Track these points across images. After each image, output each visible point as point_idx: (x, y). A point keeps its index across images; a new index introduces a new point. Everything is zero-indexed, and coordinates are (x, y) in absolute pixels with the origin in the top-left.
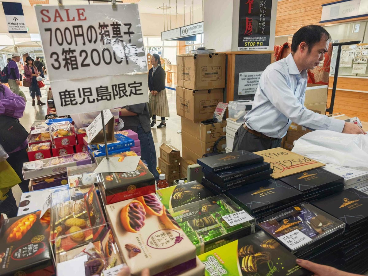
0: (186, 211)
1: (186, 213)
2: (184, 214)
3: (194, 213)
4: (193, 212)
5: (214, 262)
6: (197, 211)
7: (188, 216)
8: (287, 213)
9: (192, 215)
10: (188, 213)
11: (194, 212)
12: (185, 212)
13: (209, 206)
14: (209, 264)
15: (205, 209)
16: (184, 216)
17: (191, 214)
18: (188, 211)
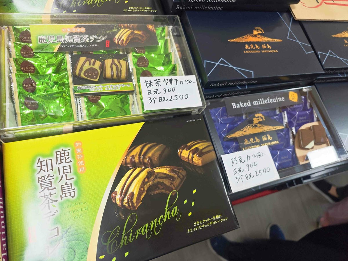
0: (79, 30)
1: (76, 33)
2: (71, 34)
3: (95, 39)
4: (93, 37)
5: (64, 164)
6: (104, 36)
7: (77, 44)
8: (271, 100)
9: (87, 43)
10: (81, 34)
11: (95, 37)
12: (74, 31)
13: (136, 32)
14: (50, 168)
15: (124, 38)
16: (69, 40)
17: (87, 41)
18: (83, 30)
